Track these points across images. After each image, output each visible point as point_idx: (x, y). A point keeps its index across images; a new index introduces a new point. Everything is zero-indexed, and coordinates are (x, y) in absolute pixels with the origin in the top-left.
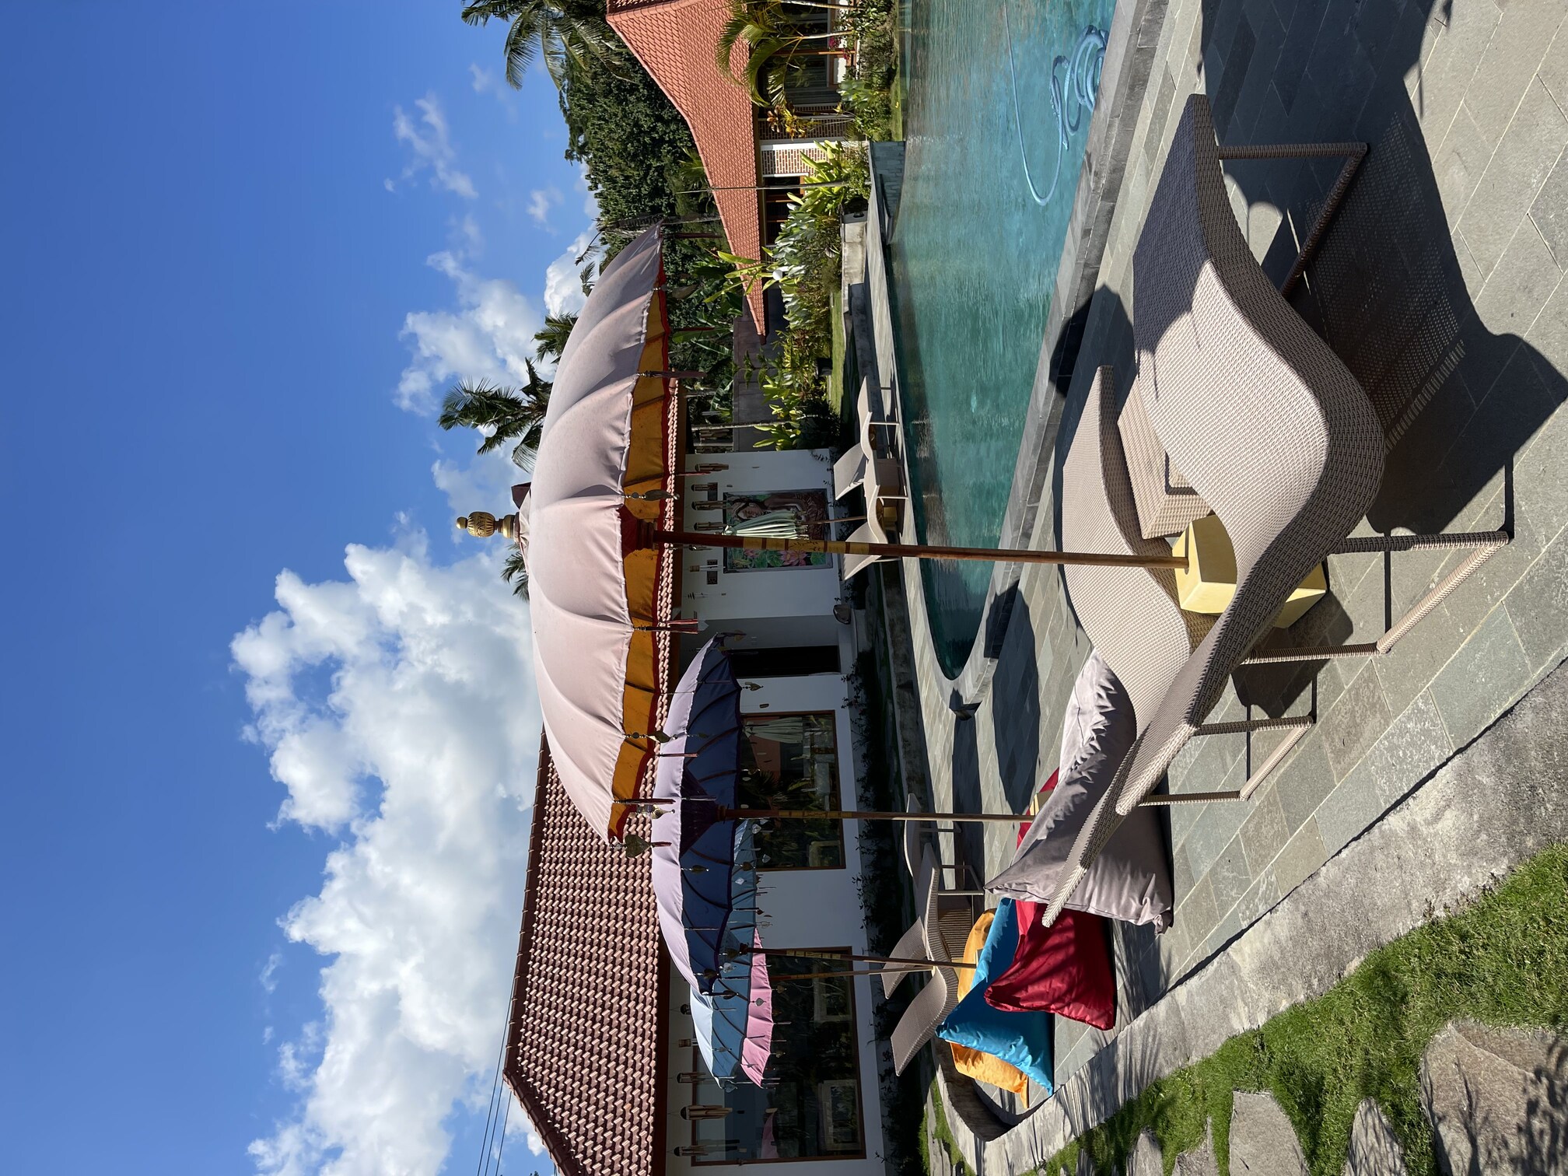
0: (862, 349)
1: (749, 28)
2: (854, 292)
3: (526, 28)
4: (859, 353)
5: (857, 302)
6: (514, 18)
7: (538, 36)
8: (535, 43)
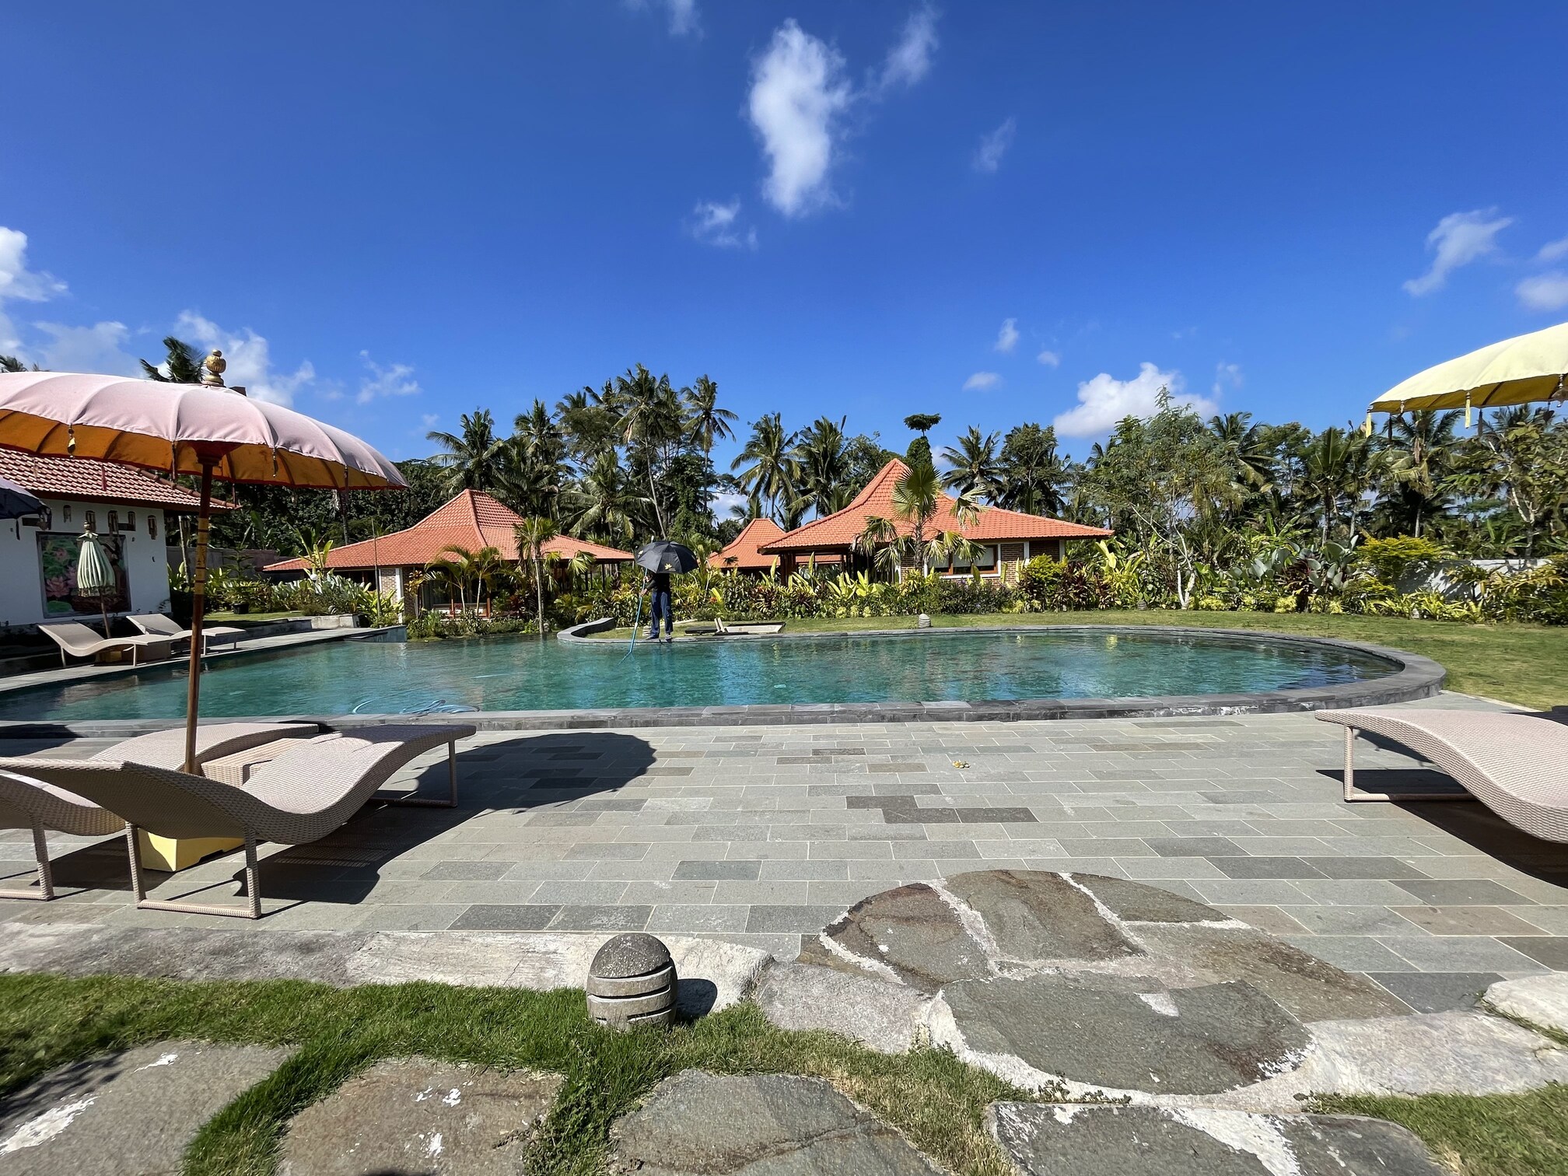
0: (262, 630)
1: (465, 561)
2: (306, 623)
3: (459, 447)
4: (260, 628)
5: (298, 626)
6: (464, 442)
7: (455, 453)
8: (451, 451)
